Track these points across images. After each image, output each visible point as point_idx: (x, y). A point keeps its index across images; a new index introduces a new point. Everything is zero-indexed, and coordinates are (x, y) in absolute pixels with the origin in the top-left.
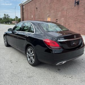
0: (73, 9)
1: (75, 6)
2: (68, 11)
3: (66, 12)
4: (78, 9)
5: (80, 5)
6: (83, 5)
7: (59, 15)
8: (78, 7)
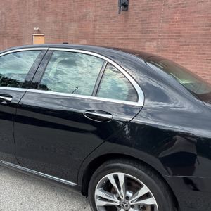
0: (111, 19)
1: (120, 13)
2: (98, 23)
3: (92, 27)
4: (126, 21)
5: (131, 11)
6: (138, 13)
7: (71, 32)
8: (127, 17)
